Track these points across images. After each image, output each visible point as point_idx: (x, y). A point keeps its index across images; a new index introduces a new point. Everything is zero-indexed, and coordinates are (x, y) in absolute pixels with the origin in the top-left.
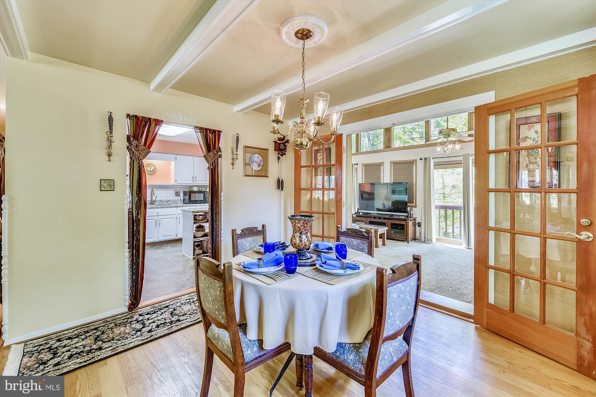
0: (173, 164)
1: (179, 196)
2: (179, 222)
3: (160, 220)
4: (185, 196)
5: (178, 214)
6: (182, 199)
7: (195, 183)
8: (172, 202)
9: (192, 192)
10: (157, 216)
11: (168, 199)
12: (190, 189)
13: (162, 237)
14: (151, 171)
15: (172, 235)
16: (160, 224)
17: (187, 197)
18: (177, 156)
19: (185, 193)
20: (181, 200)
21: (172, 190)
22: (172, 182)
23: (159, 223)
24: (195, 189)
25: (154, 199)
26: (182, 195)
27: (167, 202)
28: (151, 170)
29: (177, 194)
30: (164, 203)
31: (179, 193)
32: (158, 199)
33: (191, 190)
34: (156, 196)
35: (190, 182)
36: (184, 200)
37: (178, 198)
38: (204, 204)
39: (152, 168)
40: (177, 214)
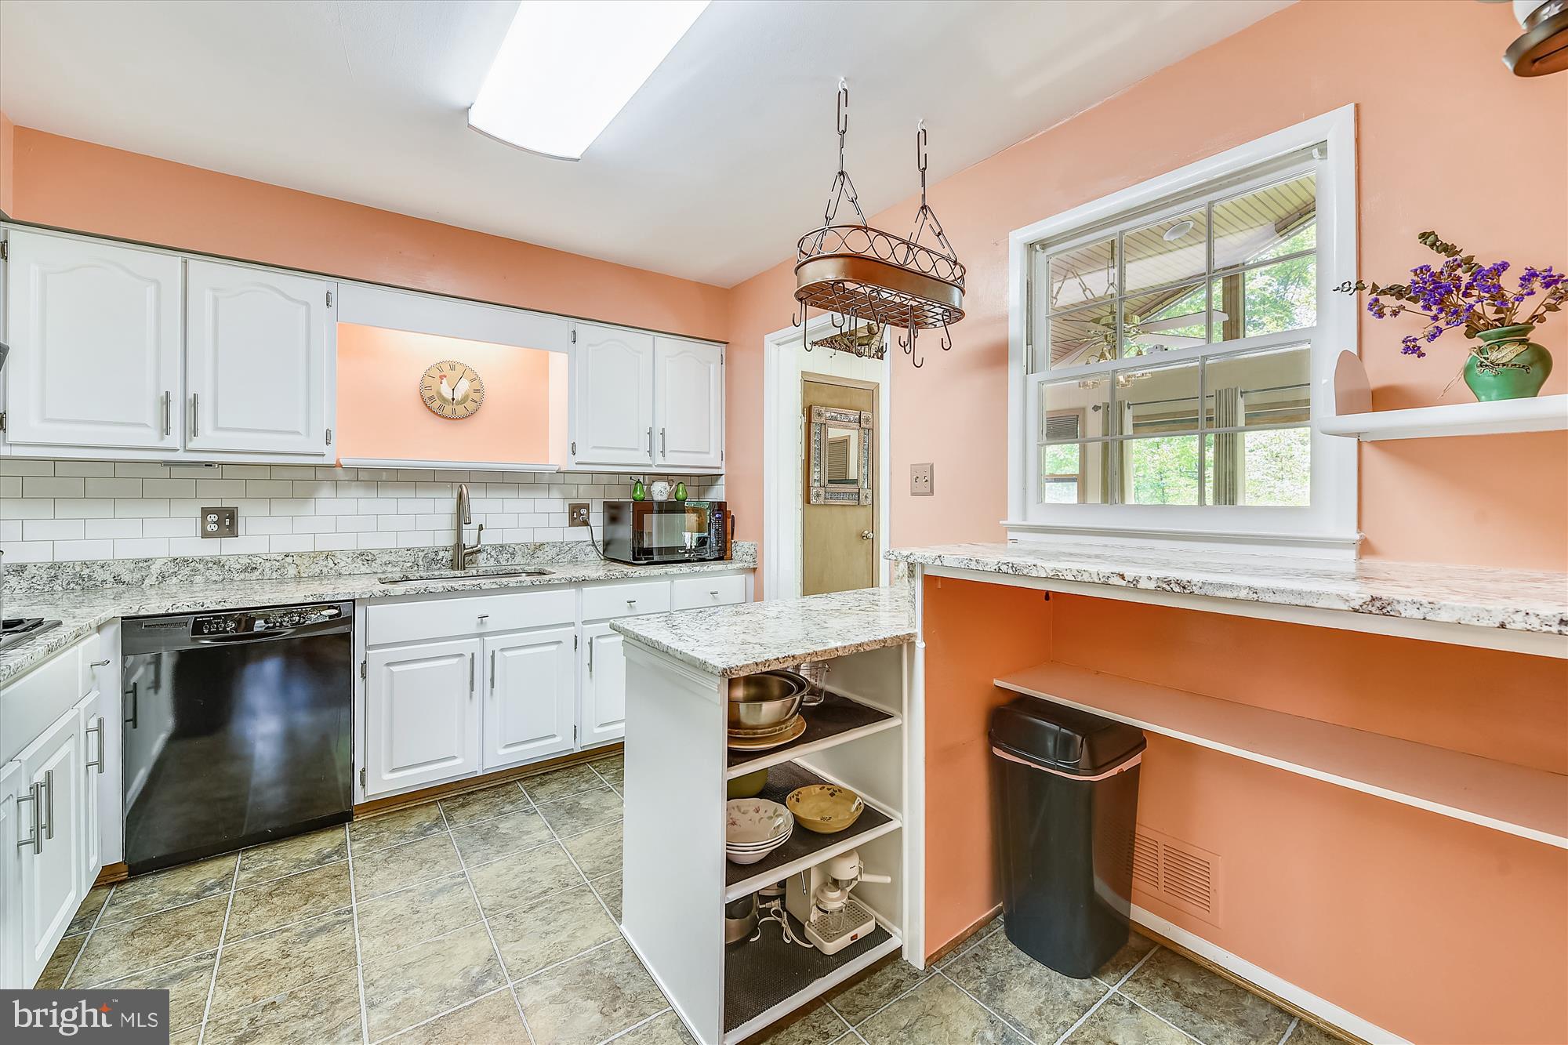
0: (559, 362)
1: (586, 523)
2: (590, 665)
3: (493, 657)
4: (611, 527)
5: (584, 623)
6: (599, 536)
7: (659, 460)
8: (552, 553)
9: (643, 508)
10: (480, 635)
11: (539, 540)
12: (636, 489)
13: (507, 746)
14: (459, 403)
15: (554, 736)
16: (492, 680)
17: (625, 532)
18: (583, 328)
19: (613, 514)
20: (594, 544)
21: (555, 493)
22: (557, 458)
23: (489, 677)
24: (660, 492)
25: (469, 538)
26: (597, 518)
27: (532, 556)
28: (458, 396)
29: (578, 516)
30: (518, 559)
31: (584, 511)
32: (488, 539)
33: (639, 494)
34: (481, 528)
35: (633, 457)
36: (607, 544)
37: (581, 534)
38: (697, 567)
39: (464, 387)
40: (579, 624)
